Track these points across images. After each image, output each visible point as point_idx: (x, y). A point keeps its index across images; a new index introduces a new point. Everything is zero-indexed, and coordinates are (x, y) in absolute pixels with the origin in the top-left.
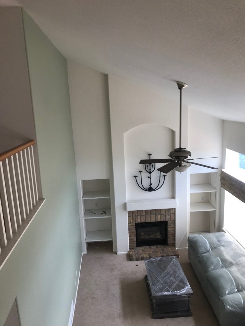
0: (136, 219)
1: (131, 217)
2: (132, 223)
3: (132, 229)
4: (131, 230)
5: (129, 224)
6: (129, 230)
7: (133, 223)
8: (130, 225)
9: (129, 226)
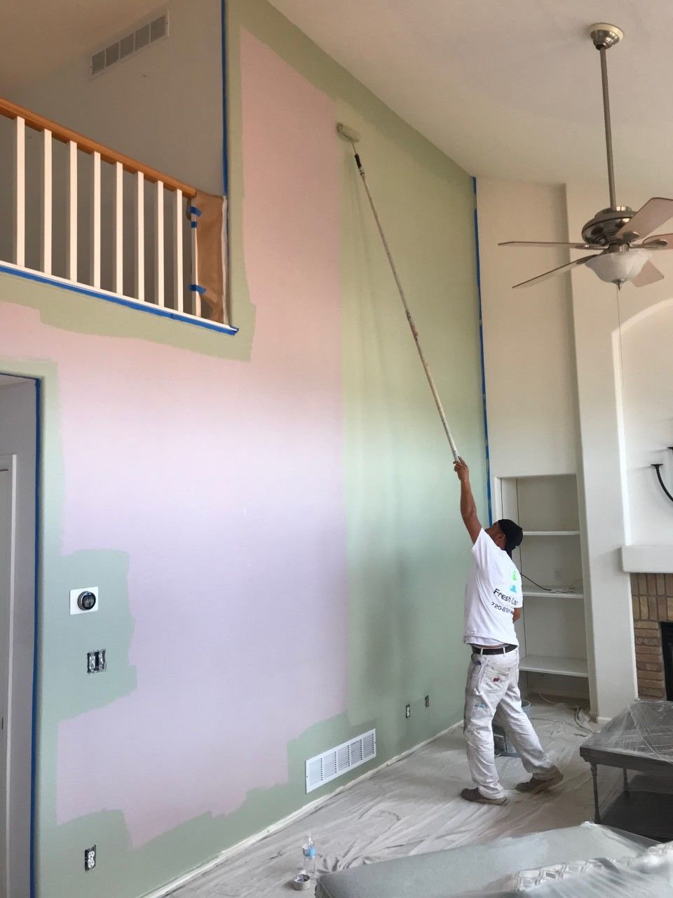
0: (660, 606)
1: (644, 600)
2: (647, 621)
3: (646, 641)
4: (643, 644)
5: (635, 620)
6: (636, 644)
7: (649, 620)
8: (640, 625)
9: (635, 628)
